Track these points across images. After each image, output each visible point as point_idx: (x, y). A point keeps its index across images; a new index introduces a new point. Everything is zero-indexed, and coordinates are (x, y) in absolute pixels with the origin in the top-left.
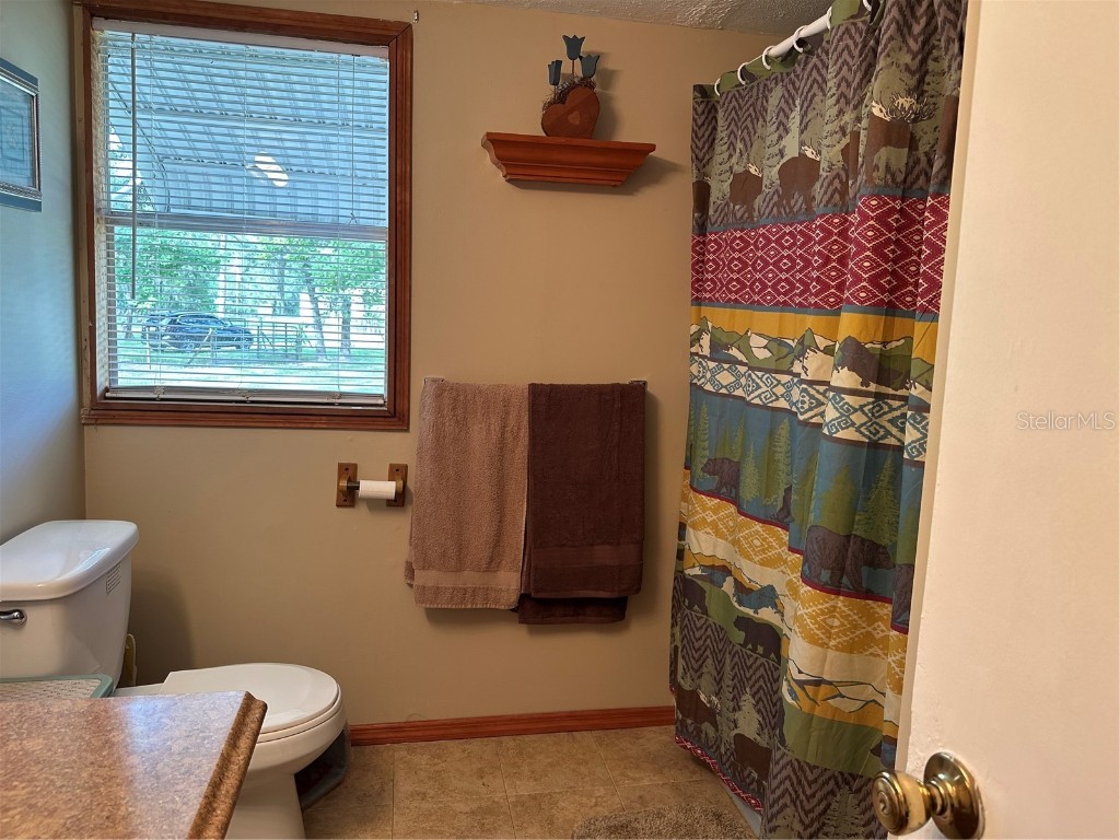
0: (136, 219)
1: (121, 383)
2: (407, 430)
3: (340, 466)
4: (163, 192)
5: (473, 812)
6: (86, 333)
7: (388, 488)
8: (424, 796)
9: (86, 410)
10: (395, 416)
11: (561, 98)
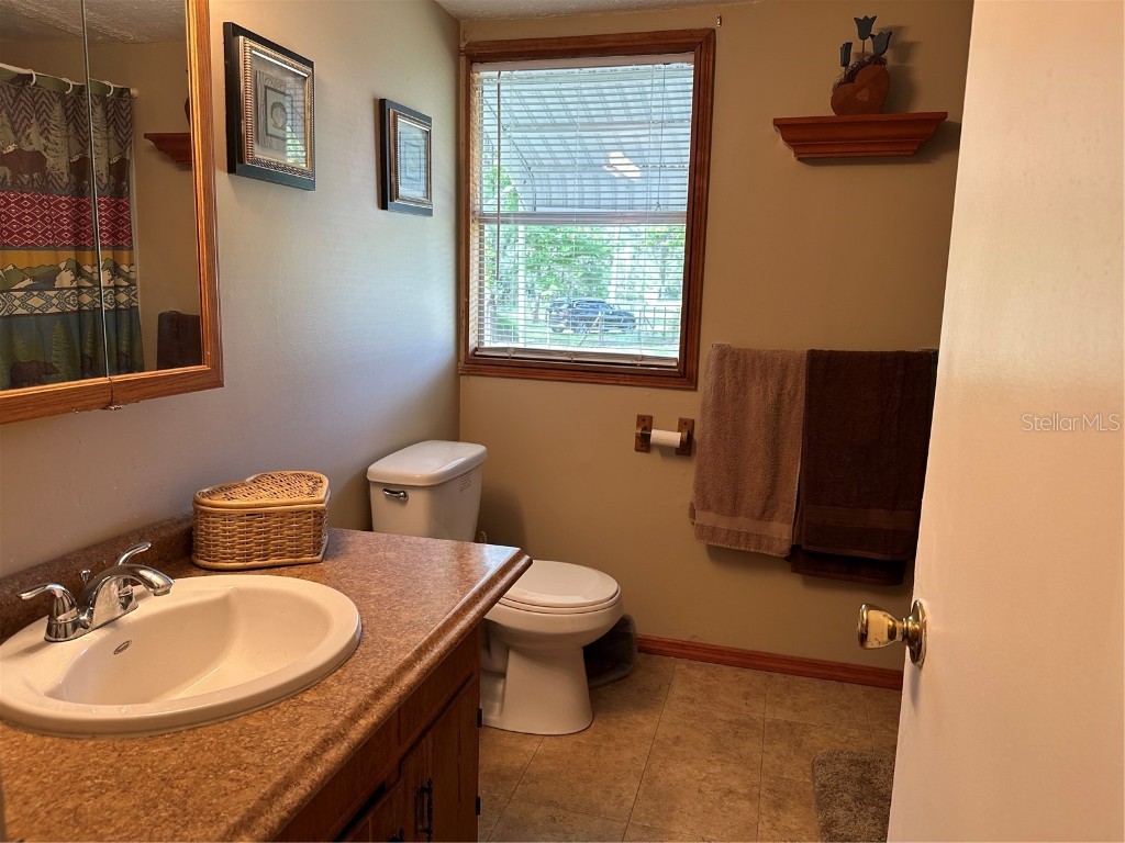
0: (499, 218)
1: (487, 345)
2: (695, 389)
3: (639, 417)
4: (530, 196)
5: (731, 722)
6: (463, 308)
7: (674, 438)
8: (692, 701)
9: (461, 364)
10: (684, 376)
11: (850, 77)
